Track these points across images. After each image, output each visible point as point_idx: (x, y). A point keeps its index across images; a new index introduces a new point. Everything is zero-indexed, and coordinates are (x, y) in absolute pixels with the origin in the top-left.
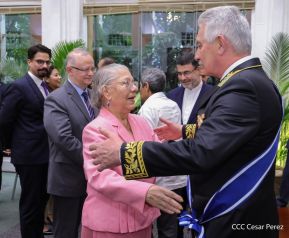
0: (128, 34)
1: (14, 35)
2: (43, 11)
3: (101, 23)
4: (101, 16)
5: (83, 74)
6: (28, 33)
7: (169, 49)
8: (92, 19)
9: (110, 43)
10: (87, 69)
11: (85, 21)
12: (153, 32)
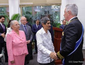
0: (31, 11)
1: (2, 12)
2: (9, 6)
3: (24, 9)
4: (24, 7)
5: (23, 21)
6: (6, 12)
7: (41, 15)
8: (22, 8)
9: (27, 14)
10: (24, 20)
11: (20, 8)
12: (37, 11)
